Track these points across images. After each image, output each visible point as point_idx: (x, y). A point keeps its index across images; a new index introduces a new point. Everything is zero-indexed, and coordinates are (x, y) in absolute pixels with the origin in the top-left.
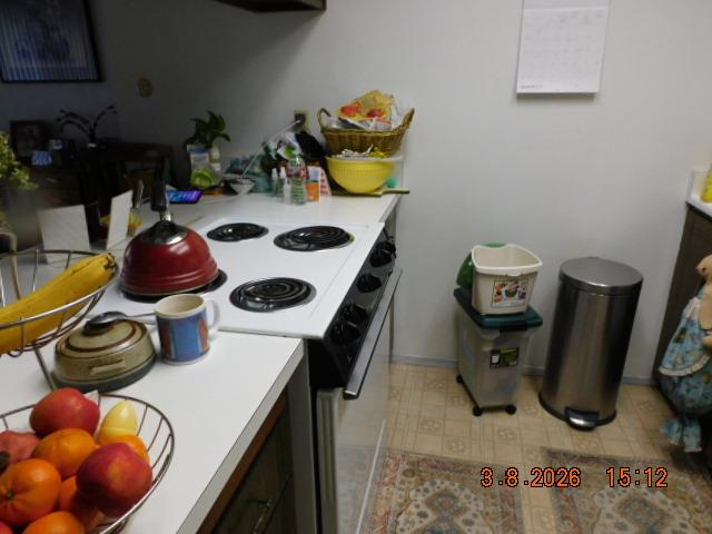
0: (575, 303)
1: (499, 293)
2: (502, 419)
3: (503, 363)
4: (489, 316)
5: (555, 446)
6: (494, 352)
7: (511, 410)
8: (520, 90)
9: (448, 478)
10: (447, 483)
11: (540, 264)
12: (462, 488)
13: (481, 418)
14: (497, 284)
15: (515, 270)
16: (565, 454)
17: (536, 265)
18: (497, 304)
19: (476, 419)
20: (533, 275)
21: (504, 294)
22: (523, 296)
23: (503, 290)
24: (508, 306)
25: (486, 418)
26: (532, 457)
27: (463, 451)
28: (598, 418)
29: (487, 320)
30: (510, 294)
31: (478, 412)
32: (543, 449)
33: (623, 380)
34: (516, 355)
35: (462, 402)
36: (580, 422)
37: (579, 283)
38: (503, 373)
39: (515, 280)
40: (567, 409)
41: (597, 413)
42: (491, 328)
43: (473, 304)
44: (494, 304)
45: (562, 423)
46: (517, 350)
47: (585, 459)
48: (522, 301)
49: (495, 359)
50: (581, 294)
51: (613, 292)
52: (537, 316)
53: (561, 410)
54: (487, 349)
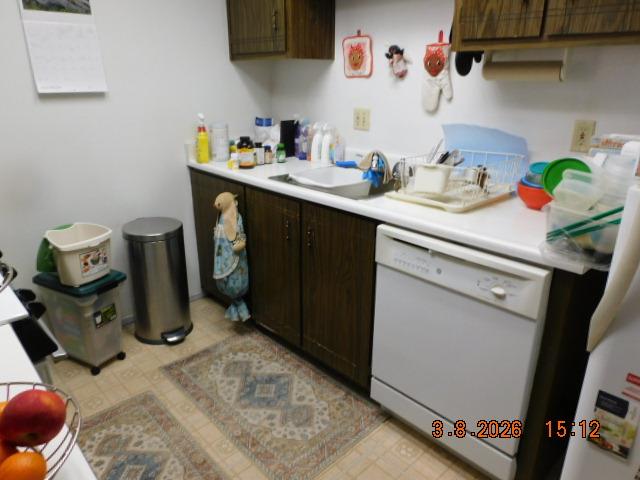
0: (144, 255)
1: (86, 264)
2: (118, 367)
3: (106, 320)
4: (81, 286)
5: (167, 362)
6: (96, 315)
7: (121, 356)
8: (41, 91)
9: (103, 428)
10: (104, 431)
11: (110, 231)
12: (118, 427)
13: (101, 374)
14: (82, 257)
15: (94, 241)
16: (176, 363)
17: (106, 234)
18: (88, 273)
19: (96, 377)
20: (108, 241)
21: (90, 264)
22: (105, 260)
23: (89, 260)
24: (96, 272)
25: (105, 372)
26: (156, 377)
27: (102, 403)
28: (184, 331)
29: (82, 290)
30: (95, 262)
31: (95, 371)
32: (160, 368)
33: (191, 299)
34: (113, 310)
35: (76, 371)
36: (174, 339)
37: (141, 237)
38: (108, 329)
39: (96, 249)
40: (162, 334)
41: (182, 328)
42: (89, 294)
43: (63, 282)
44: (85, 274)
45: (163, 346)
46: (114, 305)
47: (190, 359)
48: (105, 265)
49: (99, 319)
50: (146, 245)
51: (167, 237)
52: (120, 274)
53: (159, 338)
54: (89, 314)
